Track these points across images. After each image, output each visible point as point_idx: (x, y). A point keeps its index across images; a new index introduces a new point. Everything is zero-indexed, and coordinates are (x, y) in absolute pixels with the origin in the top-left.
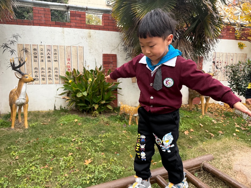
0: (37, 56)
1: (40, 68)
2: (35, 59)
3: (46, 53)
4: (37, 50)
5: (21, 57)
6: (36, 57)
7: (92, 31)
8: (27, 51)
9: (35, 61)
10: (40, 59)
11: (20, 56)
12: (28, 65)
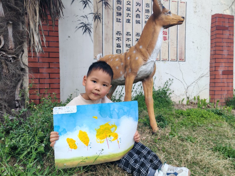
0: (122, 13)
1: (125, 33)
2: (119, 17)
3: (135, 8)
4: (122, 3)
5: (99, 13)
6: (120, 14)
8: (108, 4)
9: (118, 21)
10: (125, 18)
11: (96, 11)
12: (107, 27)
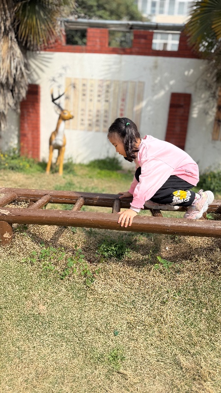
4: (86, 86)
6: (84, 95)
7: (160, 59)
8: (75, 87)
9: (83, 100)
10: (88, 98)
12: (74, 105)
